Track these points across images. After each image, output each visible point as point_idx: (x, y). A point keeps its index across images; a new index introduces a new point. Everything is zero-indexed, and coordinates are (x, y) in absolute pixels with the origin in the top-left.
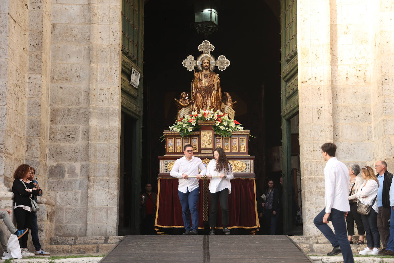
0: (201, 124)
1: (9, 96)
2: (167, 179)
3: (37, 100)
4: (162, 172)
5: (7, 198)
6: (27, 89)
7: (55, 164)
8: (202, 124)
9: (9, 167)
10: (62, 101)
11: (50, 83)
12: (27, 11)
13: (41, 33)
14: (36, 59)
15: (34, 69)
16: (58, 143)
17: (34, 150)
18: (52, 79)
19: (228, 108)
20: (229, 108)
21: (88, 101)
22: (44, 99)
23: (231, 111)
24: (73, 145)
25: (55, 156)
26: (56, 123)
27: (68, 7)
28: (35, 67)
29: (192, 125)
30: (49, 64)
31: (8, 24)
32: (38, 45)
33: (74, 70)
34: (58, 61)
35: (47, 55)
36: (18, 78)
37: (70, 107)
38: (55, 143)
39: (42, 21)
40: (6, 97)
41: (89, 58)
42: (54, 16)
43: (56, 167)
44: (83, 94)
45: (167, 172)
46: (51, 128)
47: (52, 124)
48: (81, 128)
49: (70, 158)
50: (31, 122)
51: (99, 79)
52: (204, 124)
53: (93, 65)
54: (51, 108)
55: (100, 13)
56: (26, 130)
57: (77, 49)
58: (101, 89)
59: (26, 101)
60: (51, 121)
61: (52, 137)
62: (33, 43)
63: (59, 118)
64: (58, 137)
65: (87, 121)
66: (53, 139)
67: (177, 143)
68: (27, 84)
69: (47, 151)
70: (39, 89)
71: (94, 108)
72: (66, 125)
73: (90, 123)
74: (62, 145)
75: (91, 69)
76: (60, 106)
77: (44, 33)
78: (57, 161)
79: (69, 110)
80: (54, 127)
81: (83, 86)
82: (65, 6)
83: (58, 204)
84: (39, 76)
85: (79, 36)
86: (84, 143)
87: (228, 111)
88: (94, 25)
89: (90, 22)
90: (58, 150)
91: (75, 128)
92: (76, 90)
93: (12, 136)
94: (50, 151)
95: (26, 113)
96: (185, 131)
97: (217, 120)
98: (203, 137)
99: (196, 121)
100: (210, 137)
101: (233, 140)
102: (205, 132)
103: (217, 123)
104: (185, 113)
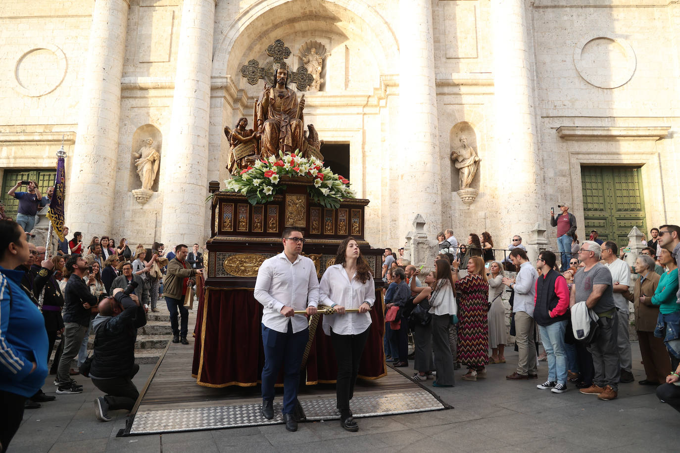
29: (272, 182)
96: (258, 192)
97: (317, 177)
98: (289, 205)
99: (278, 175)
100: (301, 206)
101: (340, 213)
102: (294, 197)
103: (317, 183)
104: (245, 152)
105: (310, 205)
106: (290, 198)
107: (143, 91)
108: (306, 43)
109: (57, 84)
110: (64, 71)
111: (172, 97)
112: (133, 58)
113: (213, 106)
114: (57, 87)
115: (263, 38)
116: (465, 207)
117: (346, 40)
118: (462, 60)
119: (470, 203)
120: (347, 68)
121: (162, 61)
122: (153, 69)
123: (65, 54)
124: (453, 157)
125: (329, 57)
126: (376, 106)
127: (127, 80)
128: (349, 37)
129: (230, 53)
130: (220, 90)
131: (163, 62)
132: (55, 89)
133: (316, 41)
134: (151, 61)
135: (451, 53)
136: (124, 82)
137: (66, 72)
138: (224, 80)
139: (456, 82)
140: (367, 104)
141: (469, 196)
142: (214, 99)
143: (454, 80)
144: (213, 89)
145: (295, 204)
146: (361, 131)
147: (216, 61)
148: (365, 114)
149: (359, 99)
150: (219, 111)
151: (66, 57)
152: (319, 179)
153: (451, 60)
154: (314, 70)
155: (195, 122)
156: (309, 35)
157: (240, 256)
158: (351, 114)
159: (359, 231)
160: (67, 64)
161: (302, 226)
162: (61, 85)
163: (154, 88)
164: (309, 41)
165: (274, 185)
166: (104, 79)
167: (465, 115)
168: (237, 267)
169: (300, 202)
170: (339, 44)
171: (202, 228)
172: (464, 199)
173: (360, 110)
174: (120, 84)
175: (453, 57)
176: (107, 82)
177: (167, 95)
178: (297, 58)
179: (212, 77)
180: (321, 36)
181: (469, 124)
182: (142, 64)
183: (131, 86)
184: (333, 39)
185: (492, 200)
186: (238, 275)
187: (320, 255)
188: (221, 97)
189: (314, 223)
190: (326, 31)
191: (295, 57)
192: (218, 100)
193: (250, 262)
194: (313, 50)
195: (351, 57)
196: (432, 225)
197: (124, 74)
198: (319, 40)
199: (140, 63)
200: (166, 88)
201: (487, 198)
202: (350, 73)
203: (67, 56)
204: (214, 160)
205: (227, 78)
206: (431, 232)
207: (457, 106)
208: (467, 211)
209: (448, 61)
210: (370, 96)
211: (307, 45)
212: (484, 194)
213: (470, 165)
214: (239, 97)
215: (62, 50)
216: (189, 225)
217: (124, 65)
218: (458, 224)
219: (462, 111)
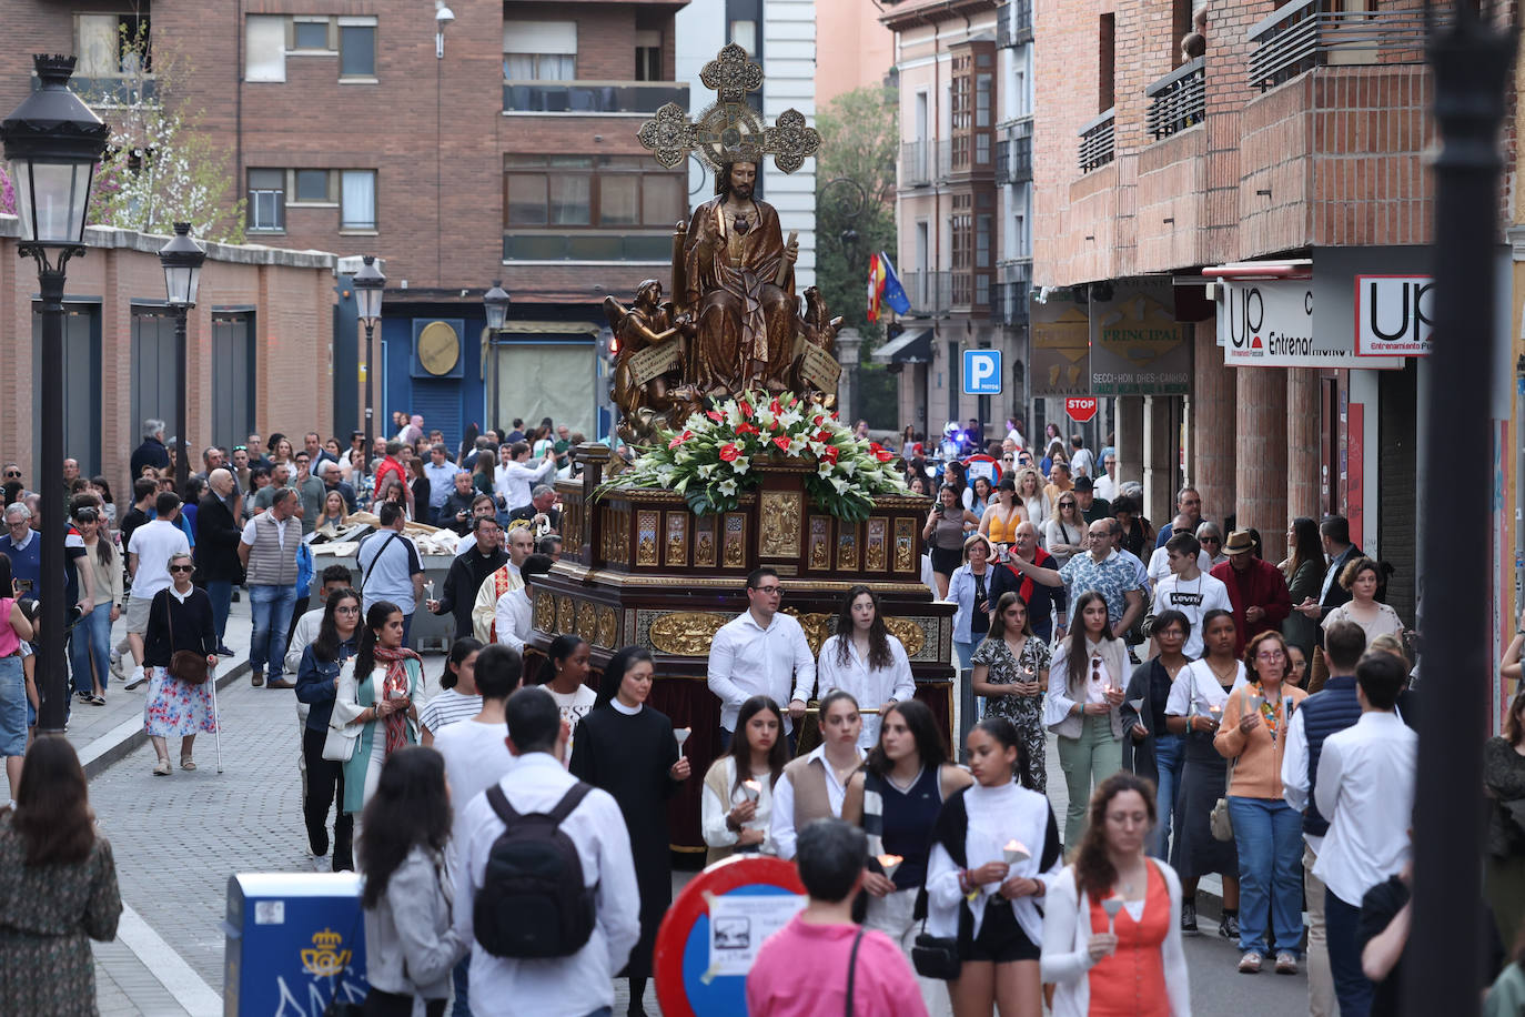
0: (764, 468)
8: (769, 469)
19: (816, 356)
20: (821, 355)
23: (828, 365)
29: (736, 471)
52: (775, 469)
67: (670, 530)
87: (816, 365)
96: (708, 491)
97: (824, 458)
98: (768, 513)
99: (748, 458)
100: (791, 515)
101: (871, 526)
102: (777, 497)
103: (824, 469)
104: (657, 366)
105: (809, 511)
106: (769, 499)
145: (780, 508)
152: (828, 463)
157: (679, 617)
159: (910, 562)
161: (794, 555)
165: (738, 477)
168: (674, 636)
169: (790, 508)
186: (675, 653)
187: (828, 616)
189: (818, 547)
193: (697, 627)
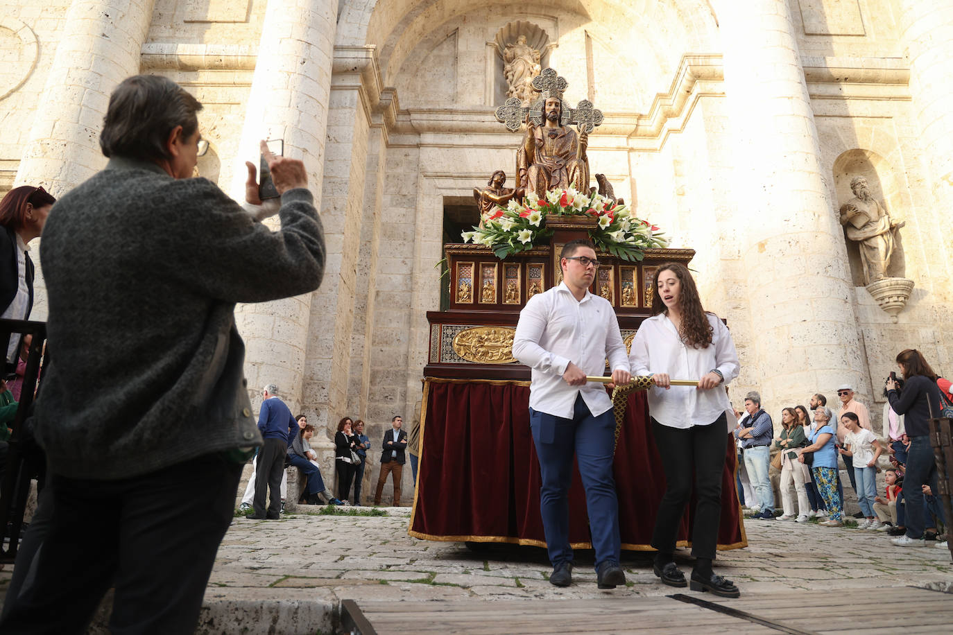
0: (555, 226)
1: (335, 351)
2: (450, 382)
3: (360, 360)
4: (437, 362)
5: (329, 449)
6: (351, 349)
7: (373, 424)
8: (559, 225)
9: (331, 420)
10: (382, 363)
11: (371, 346)
12: (356, 277)
13: (366, 296)
14: (360, 321)
15: (358, 330)
16: (377, 403)
17: (355, 408)
18: (374, 342)
21: (407, 363)
22: (366, 359)
24: (391, 406)
25: (373, 416)
26: (375, 385)
27: (392, 276)
28: (359, 328)
29: (532, 224)
30: (372, 328)
31: (338, 283)
32: (363, 308)
33: (394, 335)
34: (380, 326)
35: (370, 318)
36: (344, 336)
37: (389, 370)
38: (374, 404)
39: (368, 286)
40: (332, 350)
41: (409, 323)
42: (378, 285)
43: (374, 427)
44: (402, 357)
45: (452, 361)
46: (370, 389)
47: (372, 385)
48: (399, 389)
49: (387, 418)
50: (352, 381)
51: (418, 342)
52: (563, 226)
53: (412, 329)
54: (372, 370)
55: (421, 281)
56: (348, 387)
57: (399, 314)
58: (419, 353)
59: (349, 360)
60: (371, 382)
61: (371, 397)
62: (359, 306)
63: (378, 380)
64: (377, 398)
65: (405, 383)
66: (371, 400)
67: (483, 277)
68: (351, 344)
69: (366, 411)
70: (362, 349)
71: (413, 371)
72: (385, 387)
73: (408, 385)
74: (381, 405)
75: (410, 333)
76: (381, 368)
77: (369, 297)
78: (375, 422)
79: (388, 372)
80: (373, 388)
81: (403, 349)
82: (389, 276)
83: (374, 464)
84: (362, 337)
85: (401, 302)
86: (402, 404)
88: (415, 293)
89: (412, 290)
90: (377, 410)
91: (394, 390)
92: (396, 353)
93: (335, 390)
94: (368, 411)
95: (348, 371)
107: (188, 74)
108: (510, 25)
109: (13, 86)
110: (31, 64)
111: (249, 85)
112: (173, 12)
113: (335, 106)
114: (13, 91)
115: (432, 4)
116: (888, 319)
117: (586, 22)
118: (834, 38)
119: (900, 310)
120: (590, 70)
121: (232, 20)
122: (211, 32)
123: (37, 36)
124: (844, 217)
125: (555, 49)
126: (653, 136)
127: (154, 48)
128: (592, 17)
129: (373, 10)
130: (351, 77)
131: (235, 22)
132: (8, 96)
133: (528, 22)
134: (208, 19)
135: (813, 26)
136: (148, 51)
137: (35, 67)
138: (363, 54)
139: (835, 73)
140: (636, 130)
141: (899, 292)
142: (337, 93)
143: (831, 70)
144: (339, 71)
146: (627, 180)
147: (344, 22)
148: (632, 150)
149: (622, 120)
150: (348, 115)
151: (38, 42)
153: (814, 38)
154: (526, 69)
155: (299, 121)
156: (516, 11)
158: (605, 149)
160: (39, 54)
162: (21, 90)
163: (213, 67)
164: (514, 23)
166: (104, 35)
167: (858, 137)
170: (572, 28)
171: (302, 356)
172: (887, 300)
173: (622, 141)
174: (139, 55)
175: (818, 32)
176: (110, 41)
177: (237, 81)
178: (493, 50)
179: (336, 48)
180: (537, 15)
181: (867, 154)
182: (189, 26)
183: (162, 60)
184: (561, 20)
185: (942, 303)
188: (352, 88)
190: (546, 6)
191: (489, 48)
192: (348, 94)
194: (522, 39)
195: (594, 52)
196: (849, 350)
197: (149, 39)
198: (533, 21)
199: (185, 22)
200: (235, 69)
201: (931, 300)
202: (596, 79)
203: (41, 39)
204: (333, 211)
205: (367, 50)
206: (849, 365)
207: (838, 119)
208: (893, 327)
209: (809, 39)
210: (641, 115)
211: (510, 31)
212: (923, 293)
213: (885, 233)
214: (384, 102)
215: (32, 30)
216: (274, 343)
217: (151, 25)
218: (880, 355)
219: (850, 130)
